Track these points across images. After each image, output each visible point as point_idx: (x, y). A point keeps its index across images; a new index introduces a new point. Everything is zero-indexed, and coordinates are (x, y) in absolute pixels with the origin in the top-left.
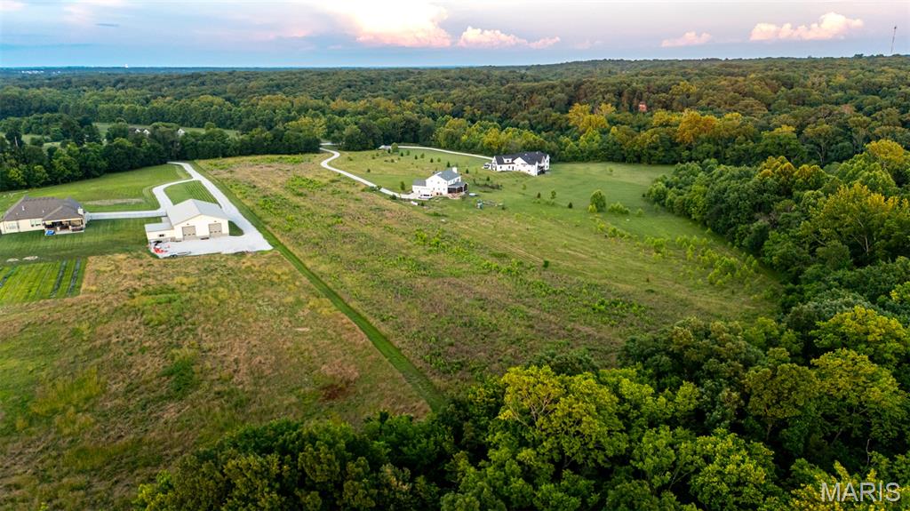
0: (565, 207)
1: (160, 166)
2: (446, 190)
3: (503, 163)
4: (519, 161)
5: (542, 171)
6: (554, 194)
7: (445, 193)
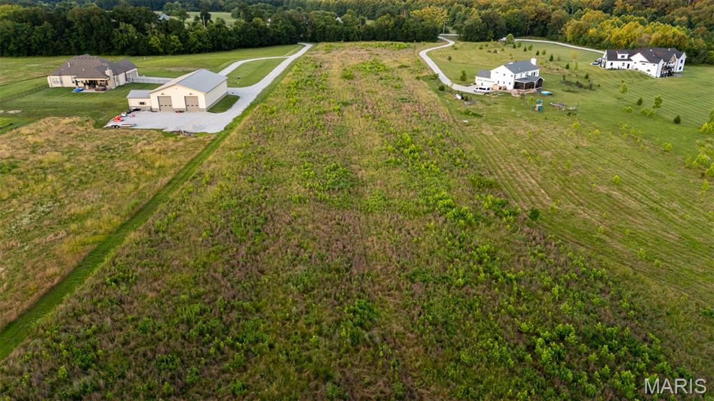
0: (669, 122)
1: (290, 46)
2: (512, 84)
3: (616, 59)
4: (638, 57)
5: (668, 72)
6: (659, 101)
7: (510, 87)
